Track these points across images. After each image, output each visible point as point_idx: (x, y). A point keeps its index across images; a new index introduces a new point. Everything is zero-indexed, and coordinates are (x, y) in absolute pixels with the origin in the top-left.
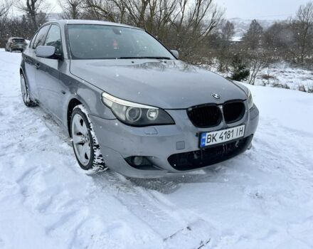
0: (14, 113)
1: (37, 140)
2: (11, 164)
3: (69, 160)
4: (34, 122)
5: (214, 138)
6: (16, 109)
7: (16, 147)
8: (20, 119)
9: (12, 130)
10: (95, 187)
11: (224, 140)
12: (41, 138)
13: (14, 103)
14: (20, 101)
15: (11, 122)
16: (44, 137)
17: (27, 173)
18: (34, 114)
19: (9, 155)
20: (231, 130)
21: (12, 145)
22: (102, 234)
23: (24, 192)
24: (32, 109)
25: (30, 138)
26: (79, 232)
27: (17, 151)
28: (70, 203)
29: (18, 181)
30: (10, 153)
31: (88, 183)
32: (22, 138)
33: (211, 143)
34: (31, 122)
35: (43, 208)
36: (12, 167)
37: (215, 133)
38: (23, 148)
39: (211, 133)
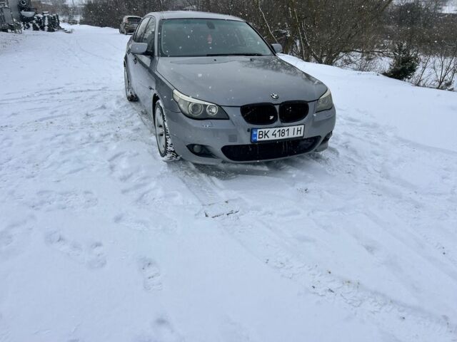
0: (116, 107)
1: (130, 132)
2: (106, 149)
3: (153, 149)
4: (131, 116)
5: (266, 135)
6: (118, 102)
7: (112, 136)
8: (120, 113)
9: (111, 122)
10: (167, 170)
11: (278, 138)
12: (134, 130)
13: (118, 97)
14: (123, 95)
15: (112, 115)
16: (138, 129)
17: (117, 156)
18: (134, 108)
19: (106, 142)
20: (286, 128)
21: (109, 134)
22: (160, 198)
23: (112, 168)
24: (132, 103)
25: (125, 129)
26: (145, 195)
27: (112, 139)
28: (145, 178)
29: (109, 161)
30: (107, 140)
31: (163, 167)
32: (118, 129)
33: (263, 139)
34: (129, 115)
35: (124, 179)
36: (106, 150)
37: (267, 130)
38: (117, 137)
39: (263, 130)
